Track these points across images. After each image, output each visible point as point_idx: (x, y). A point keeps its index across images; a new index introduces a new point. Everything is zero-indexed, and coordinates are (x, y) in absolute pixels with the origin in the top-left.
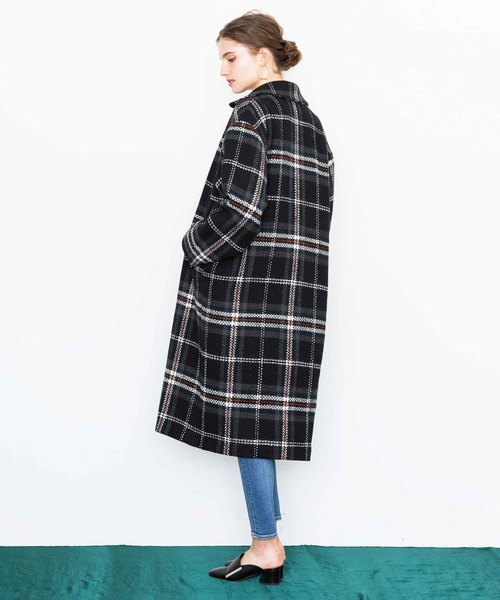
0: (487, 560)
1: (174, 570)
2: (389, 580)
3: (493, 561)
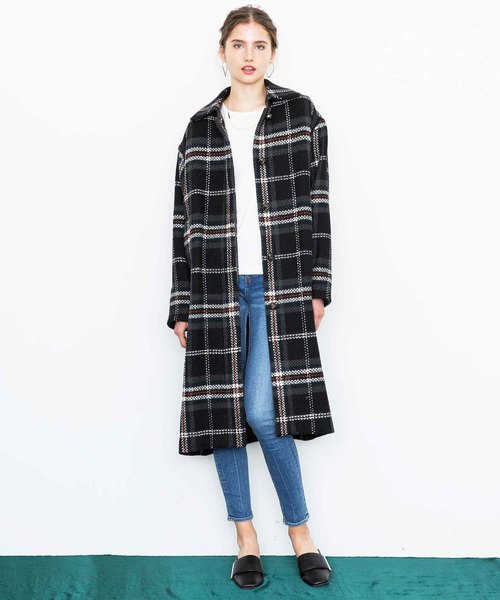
0: (491, 572)
1: (162, 582)
2: (389, 592)
3: (498, 572)
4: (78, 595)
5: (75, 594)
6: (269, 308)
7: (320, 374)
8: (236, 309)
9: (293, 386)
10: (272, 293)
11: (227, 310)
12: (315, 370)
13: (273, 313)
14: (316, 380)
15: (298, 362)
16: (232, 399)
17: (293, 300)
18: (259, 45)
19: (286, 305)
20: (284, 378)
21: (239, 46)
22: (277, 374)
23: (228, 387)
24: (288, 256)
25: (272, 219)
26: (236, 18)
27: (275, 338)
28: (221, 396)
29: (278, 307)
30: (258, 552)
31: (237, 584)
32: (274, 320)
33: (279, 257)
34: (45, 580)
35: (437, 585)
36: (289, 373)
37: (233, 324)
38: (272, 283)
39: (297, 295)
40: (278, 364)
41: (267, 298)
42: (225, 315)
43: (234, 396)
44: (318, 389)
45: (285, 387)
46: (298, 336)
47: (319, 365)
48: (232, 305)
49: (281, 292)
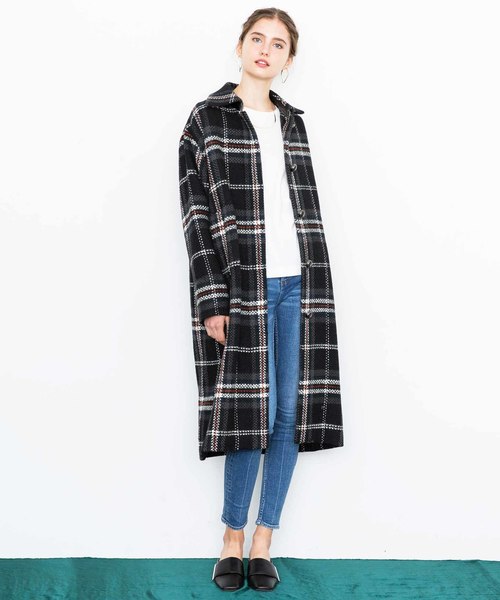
1: (142, 585)
2: (370, 595)
3: (480, 574)
4: (58, 598)
5: (54, 597)
6: (305, 315)
7: (337, 387)
8: (265, 307)
10: (307, 301)
11: (255, 308)
12: (334, 382)
13: (307, 322)
14: (333, 391)
16: (259, 399)
17: (320, 310)
18: (278, 43)
19: (315, 314)
20: (310, 387)
21: (258, 40)
22: (304, 383)
23: (255, 386)
24: (319, 265)
25: (305, 227)
27: (307, 347)
28: (247, 396)
30: (242, 555)
31: (218, 586)
32: (307, 328)
33: (313, 265)
34: (24, 582)
35: (419, 588)
36: (313, 382)
38: (308, 291)
39: (324, 306)
40: (306, 372)
41: (304, 306)
42: (255, 313)
43: (261, 396)
44: (333, 400)
45: (309, 395)
46: (321, 346)
47: (338, 379)
48: (261, 303)
49: (314, 301)
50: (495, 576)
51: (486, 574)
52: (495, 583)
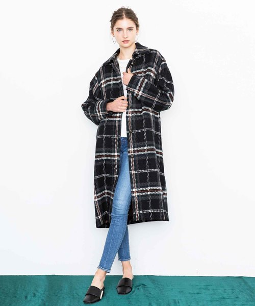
0: (240, 283)
2: (190, 293)
3: (243, 283)
4: (39, 294)
5: (37, 294)
6: (130, 157)
8: (118, 156)
9: (142, 196)
10: (131, 149)
11: (114, 156)
13: (132, 160)
14: (153, 193)
15: (144, 184)
17: (142, 153)
18: (130, 29)
19: (138, 155)
20: (138, 192)
21: (120, 30)
22: (134, 190)
24: (140, 131)
25: (132, 112)
26: (117, 16)
27: (133, 172)
29: (134, 156)
32: (133, 163)
33: (135, 131)
34: (23, 287)
35: (213, 290)
36: (140, 189)
37: (116, 163)
38: (131, 144)
39: (144, 150)
40: (135, 185)
41: (129, 152)
42: (113, 158)
44: (154, 197)
45: (138, 196)
46: (144, 171)
48: (116, 154)
49: (136, 149)
50: (250, 284)
51: (246, 283)
52: (250, 287)
